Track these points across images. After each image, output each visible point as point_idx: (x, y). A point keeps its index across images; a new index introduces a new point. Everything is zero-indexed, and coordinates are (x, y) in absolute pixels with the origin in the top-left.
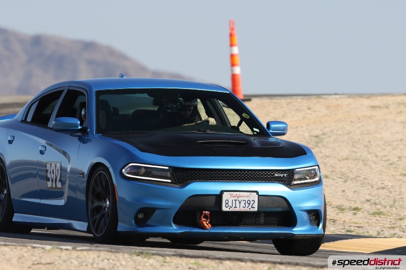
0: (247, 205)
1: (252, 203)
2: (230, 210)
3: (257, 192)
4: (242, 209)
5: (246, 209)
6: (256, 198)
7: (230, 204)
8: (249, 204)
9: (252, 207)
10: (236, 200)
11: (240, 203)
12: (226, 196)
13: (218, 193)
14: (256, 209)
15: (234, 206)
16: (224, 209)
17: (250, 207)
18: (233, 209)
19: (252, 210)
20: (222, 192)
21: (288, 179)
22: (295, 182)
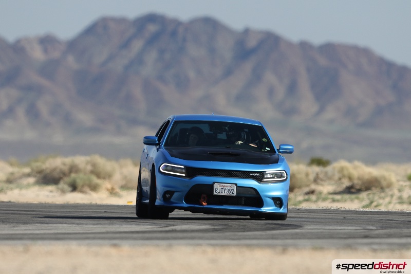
0: (229, 192)
1: (232, 191)
2: (219, 194)
3: (236, 184)
4: (226, 194)
5: (228, 194)
6: (235, 188)
7: (218, 191)
9: (232, 193)
10: (222, 189)
11: (225, 190)
12: (216, 186)
13: (211, 183)
14: (235, 195)
15: (221, 192)
16: (215, 193)
18: (220, 194)
19: (232, 195)
20: (214, 183)
21: (260, 177)
22: (265, 180)
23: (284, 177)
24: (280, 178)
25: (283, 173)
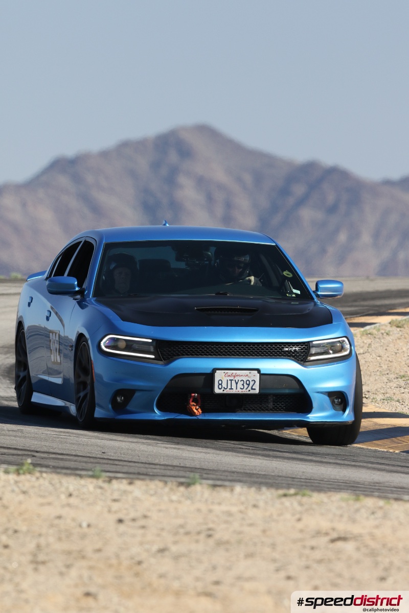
0: (246, 386)
1: (252, 383)
2: (225, 392)
3: (258, 370)
4: (239, 391)
5: (245, 391)
6: (257, 377)
7: (224, 385)
8: (249, 385)
9: (252, 389)
10: (231, 380)
11: (237, 383)
12: (218, 375)
13: (209, 371)
14: (257, 391)
15: (229, 387)
16: (217, 390)
17: (250, 388)
18: (228, 391)
19: (252, 392)
20: (215, 370)
21: (302, 354)
22: (312, 358)
23: (346, 351)
24: (340, 351)
25: (344, 341)
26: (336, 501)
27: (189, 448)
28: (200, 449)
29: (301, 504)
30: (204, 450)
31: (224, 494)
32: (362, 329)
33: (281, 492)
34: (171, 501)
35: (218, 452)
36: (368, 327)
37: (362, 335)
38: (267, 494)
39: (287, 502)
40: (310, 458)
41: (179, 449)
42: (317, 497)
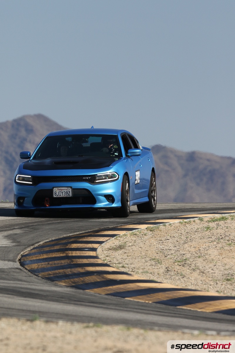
26: (116, 330)
27: (32, 299)
28: (38, 300)
29: (96, 332)
30: (41, 301)
31: (52, 326)
32: (131, 232)
33: (85, 325)
34: (22, 330)
35: (49, 302)
36: (134, 231)
37: (131, 235)
38: (77, 326)
39: (88, 331)
40: (101, 306)
41: (26, 300)
42: (105, 328)
